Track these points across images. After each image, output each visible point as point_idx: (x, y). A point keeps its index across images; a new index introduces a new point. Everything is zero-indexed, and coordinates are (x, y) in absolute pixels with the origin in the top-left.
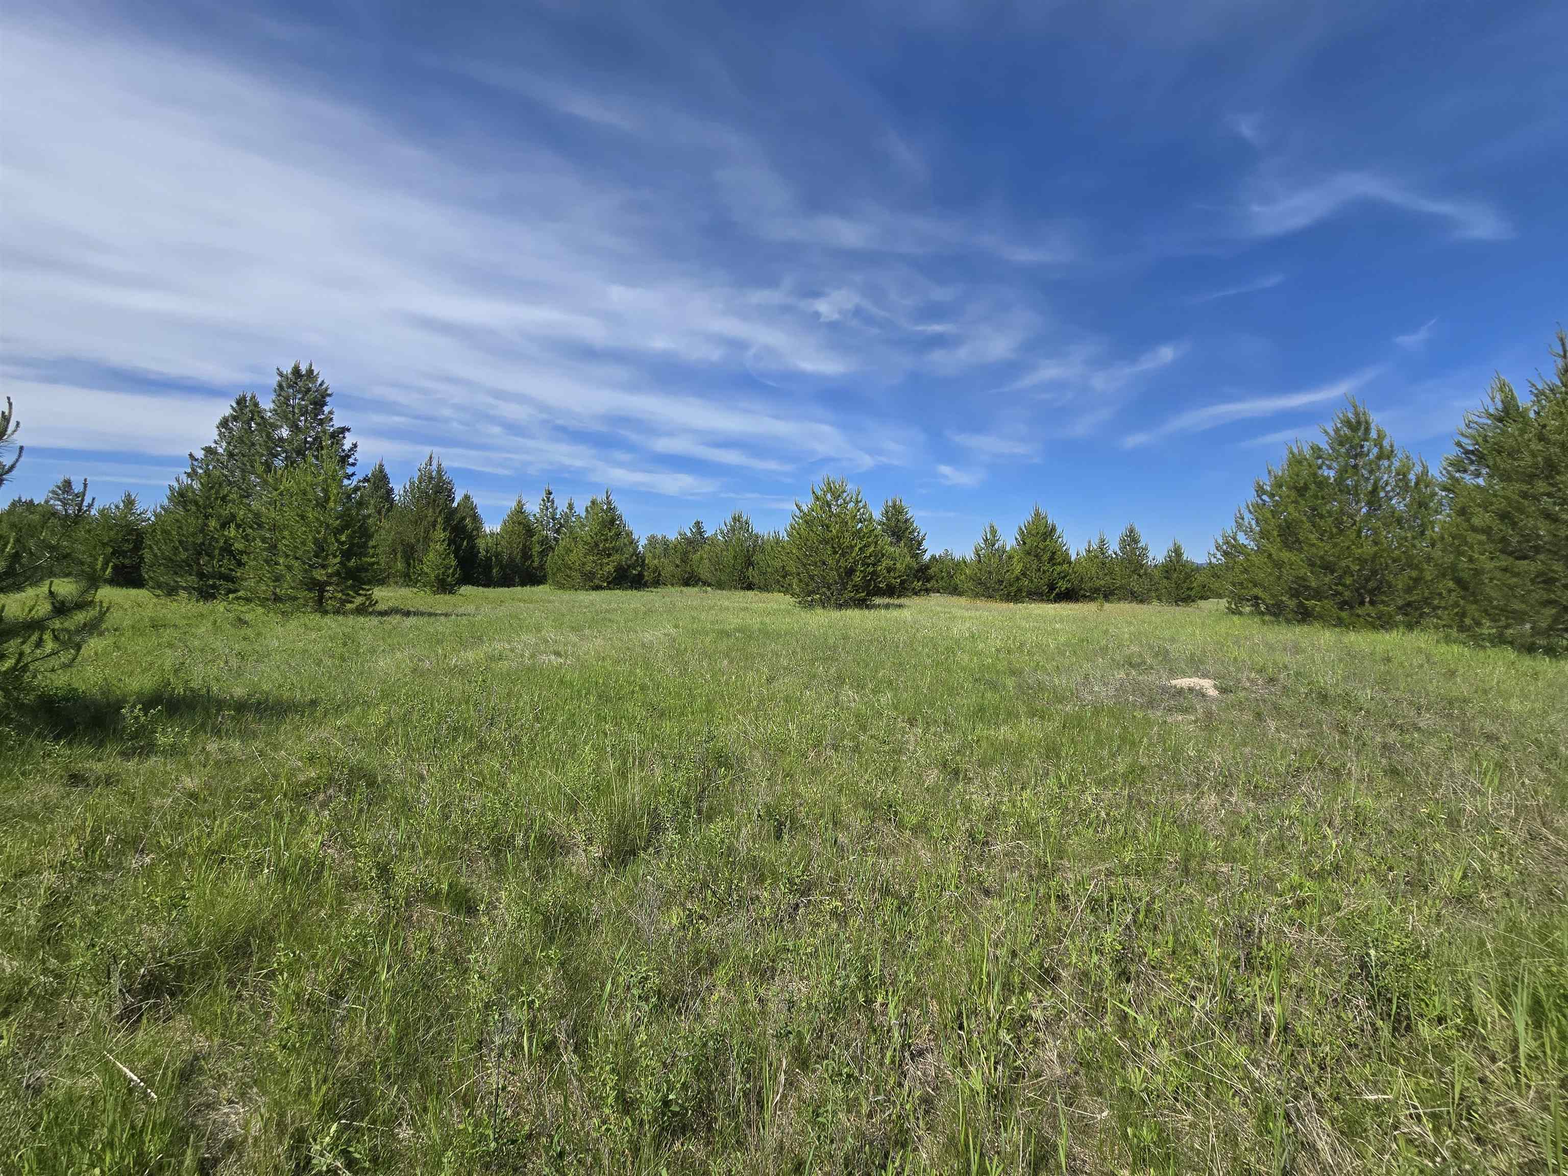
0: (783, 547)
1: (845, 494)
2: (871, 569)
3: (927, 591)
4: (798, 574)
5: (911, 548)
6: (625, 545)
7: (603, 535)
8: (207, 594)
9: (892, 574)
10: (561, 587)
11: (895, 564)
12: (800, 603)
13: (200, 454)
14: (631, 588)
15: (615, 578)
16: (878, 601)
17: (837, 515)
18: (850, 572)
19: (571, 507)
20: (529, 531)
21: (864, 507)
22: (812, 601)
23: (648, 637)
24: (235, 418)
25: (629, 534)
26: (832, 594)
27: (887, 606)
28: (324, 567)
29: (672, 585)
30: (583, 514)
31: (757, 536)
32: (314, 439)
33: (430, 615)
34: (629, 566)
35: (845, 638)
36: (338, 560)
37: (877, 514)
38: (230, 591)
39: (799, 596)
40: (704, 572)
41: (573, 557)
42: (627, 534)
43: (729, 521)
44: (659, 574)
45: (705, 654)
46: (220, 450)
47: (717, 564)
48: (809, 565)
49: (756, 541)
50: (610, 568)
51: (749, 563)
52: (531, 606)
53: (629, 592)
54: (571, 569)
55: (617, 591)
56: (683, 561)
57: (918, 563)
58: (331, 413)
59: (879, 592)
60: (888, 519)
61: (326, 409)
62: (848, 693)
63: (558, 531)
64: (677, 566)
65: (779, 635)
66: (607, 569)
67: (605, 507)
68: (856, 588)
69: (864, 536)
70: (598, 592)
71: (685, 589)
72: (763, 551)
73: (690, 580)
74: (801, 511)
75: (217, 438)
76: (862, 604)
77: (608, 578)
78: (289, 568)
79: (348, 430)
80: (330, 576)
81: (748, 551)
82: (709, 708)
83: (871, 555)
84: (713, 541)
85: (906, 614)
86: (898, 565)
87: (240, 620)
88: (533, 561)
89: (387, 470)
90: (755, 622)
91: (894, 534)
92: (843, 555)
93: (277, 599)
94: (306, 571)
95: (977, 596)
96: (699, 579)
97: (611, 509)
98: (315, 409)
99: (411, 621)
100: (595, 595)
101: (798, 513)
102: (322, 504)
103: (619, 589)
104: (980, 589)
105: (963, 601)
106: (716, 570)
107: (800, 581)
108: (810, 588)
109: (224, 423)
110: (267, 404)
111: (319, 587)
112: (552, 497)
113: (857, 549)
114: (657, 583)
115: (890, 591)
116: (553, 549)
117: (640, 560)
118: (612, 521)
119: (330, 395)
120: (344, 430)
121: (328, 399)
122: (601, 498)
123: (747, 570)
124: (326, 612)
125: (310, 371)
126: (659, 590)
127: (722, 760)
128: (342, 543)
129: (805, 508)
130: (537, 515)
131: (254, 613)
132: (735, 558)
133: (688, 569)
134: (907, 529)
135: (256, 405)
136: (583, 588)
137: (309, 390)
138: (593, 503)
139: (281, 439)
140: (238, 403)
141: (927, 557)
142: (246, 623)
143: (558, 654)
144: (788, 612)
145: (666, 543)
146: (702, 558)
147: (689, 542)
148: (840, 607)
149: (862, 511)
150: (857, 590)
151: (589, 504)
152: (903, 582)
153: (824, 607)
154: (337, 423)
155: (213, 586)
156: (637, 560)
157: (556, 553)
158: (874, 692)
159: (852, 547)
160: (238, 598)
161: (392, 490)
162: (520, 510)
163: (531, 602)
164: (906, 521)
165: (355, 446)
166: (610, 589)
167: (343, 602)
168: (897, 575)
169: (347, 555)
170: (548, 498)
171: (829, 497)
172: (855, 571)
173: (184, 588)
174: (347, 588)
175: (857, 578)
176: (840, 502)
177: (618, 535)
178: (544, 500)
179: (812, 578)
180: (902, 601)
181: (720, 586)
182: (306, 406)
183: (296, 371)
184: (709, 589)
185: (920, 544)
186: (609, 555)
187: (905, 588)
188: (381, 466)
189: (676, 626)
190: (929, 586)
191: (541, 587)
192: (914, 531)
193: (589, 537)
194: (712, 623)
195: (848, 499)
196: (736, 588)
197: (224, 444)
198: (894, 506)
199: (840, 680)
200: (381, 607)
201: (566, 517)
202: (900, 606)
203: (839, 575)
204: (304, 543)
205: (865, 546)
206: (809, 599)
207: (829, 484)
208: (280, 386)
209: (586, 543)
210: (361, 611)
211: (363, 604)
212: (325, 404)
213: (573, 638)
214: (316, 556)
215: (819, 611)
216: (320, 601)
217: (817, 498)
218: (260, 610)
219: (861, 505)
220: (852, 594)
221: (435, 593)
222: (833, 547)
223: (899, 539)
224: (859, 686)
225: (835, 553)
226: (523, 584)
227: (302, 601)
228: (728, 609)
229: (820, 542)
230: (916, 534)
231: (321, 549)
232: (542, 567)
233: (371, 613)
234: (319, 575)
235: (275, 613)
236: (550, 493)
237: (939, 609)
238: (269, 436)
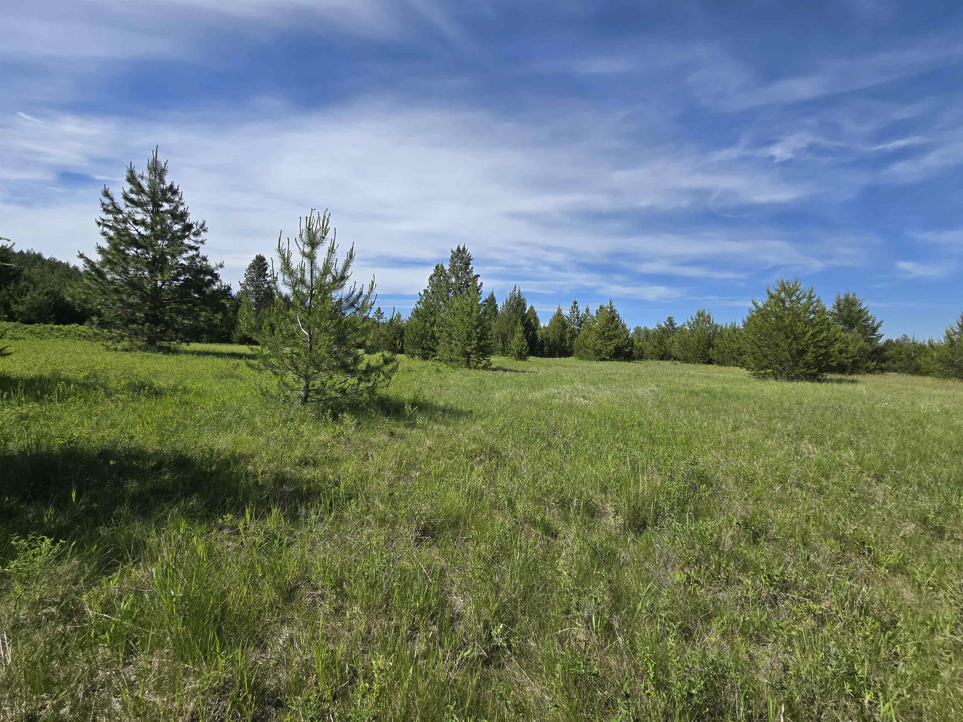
0: (741, 334)
1: (798, 292)
2: (823, 351)
3: (883, 370)
4: (753, 353)
5: (865, 334)
6: (621, 333)
7: (607, 327)
8: (425, 357)
9: (844, 355)
10: (581, 358)
11: (847, 347)
12: (754, 374)
13: (422, 293)
14: (624, 360)
15: (614, 354)
16: (829, 376)
17: (792, 309)
18: (802, 353)
19: (587, 310)
20: (564, 326)
21: (818, 301)
22: (765, 373)
23: (640, 391)
24: (435, 275)
25: (624, 326)
26: (784, 369)
27: (840, 381)
28: (470, 345)
29: (652, 359)
30: (595, 315)
31: (717, 326)
32: (465, 282)
33: (516, 371)
34: (623, 347)
35: (800, 403)
36: (476, 342)
37: (829, 306)
38: (433, 356)
39: (753, 369)
40: (675, 351)
41: (589, 341)
42: (623, 327)
43: (695, 316)
44: (643, 352)
45: (681, 406)
46: (429, 291)
47: (685, 344)
48: (764, 347)
49: (716, 330)
50: (611, 348)
51: (710, 345)
52: (566, 369)
53: (623, 363)
54: (587, 348)
55: (616, 362)
56: (659, 343)
57: (872, 347)
58: (472, 268)
59: (832, 370)
60: (840, 310)
61: (470, 267)
62: (806, 446)
63: (580, 325)
64: (655, 347)
65: (738, 398)
66: (609, 348)
67: (609, 310)
68: (808, 365)
69: (817, 325)
70: (604, 362)
71: (661, 362)
72: (721, 337)
73: (665, 356)
74: (757, 307)
75: (428, 285)
76: (813, 378)
77: (610, 353)
78: (456, 345)
79: (479, 276)
80: (472, 350)
81: (709, 337)
82: (688, 442)
83: (823, 340)
84: (682, 330)
85: (861, 388)
86: (850, 348)
87: (438, 370)
88: (566, 343)
89: (495, 296)
90: (717, 387)
91: (845, 322)
92: (796, 339)
93: (451, 360)
94: (463, 347)
95: (946, 376)
96: (671, 356)
97: (612, 311)
98: (465, 267)
99: (508, 374)
100: (602, 364)
101: (754, 309)
102: (470, 314)
103: (617, 361)
104: (950, 370)
105: (928, 380)
106: (684, 350)
107: (755, 358)
108: (764, 364)
109: (431, 278)
110: (447, 267)
111: (467, 355)
112: (577, 305)
113: (809, 334)
114: (641, 357)
115: (841, 369)
116: (577, 336)
117: (631, 343)
118: (613, 319)
119: (471, 259)
120: (477, 276)
121: (471, 261)
122: (606, 304)
123: (708, 349)
124: (470, 368)
125: (464, 248)
126: (642, 362)
127: (703, 478)
128: (478, 333)
129: (760, 304)
130: (568, 316)
131: (443, 367)
132: (699, 342)
133: (663, 349)
134: (861, 318)
135: (443, 268)
136: (594, 359)
137: (463, 258)
138: (601, 307)
139: (452, 284)
140: (436, 268)
141: (882, 341)
142: (440, 371)
143: (584, 398)
144: (745, 381)
145: (647, 332)
146: (673, 342)
147: (664, 331)
148: (791, 379)
149: (815, 304)
150: (808, 368)
151: (599, 308)
152: (855, 362)
153: (776, 379)
154: (474, 273)
155: (427, 354)
156: (629, 343)
157: (579, 338)
158: (834, 448)
159: (804, 333)
160: (436, 360)
161: (497, 305)
162: (559, 314)
163: (566, 367)
164: (860, 311)
165: (482, 284)
166: (611, 360)
167: (478, 363)
168: (849, 355)
169: (480, 339)
170: (575, 306)
171: (783, 295)
172: (807, 352)
173: (417, 354)
174: (480, 356)
175: (809, 357)
176: (794, 298)
177: (617, 326)
178: (572, 307)
179: (765, 356)
180: (855, 377)
181: (686, 360)
182: (462, 266)
183: (458, 249)
184: (678, 362)
185: (875, 330)
186: (611, 340)
187: (858, 367)
188: (492, 293)
189: (658, 386)
190: (883, 365)
191: (570, 358)
192: (868, 319)
193: (599, 329)
194: (684, 385)
195: (801, 296)
196: (699, 362)
197: (431, 288)
198: (847, 300)
199: (800, 436)
200: (493, 366)
201: (585, 317)
202: (853, 382)
203: (791, 355)
204: (462, 333)
205: (817, 332)
206: (763, 372)
207: (783, 285)
208: (452, 257)
209: (597, 332)
210: (485, 368)
211: (486, 364)
212: (470, 264)
213: (592, 389)
214: (467, 340)
215: (772, 381)
216: (468, 362)
217: (772, 297)
218: (445, 365)
219: (814, 299)
220: (804, 370)
221: (517, 360)
222: (786, 333)
223: (851, 326)
224: (819, 441)
225: (788, 337)
226: (560, 356)
227: (461, 362)
228: (694, 376)
229: (774, 330)
230: (870, 322)
231: (469, 335)
232: (571, 346)
233: (490, 369)
234: (468, 349)
235: (451, 367)
236: (576, 303)
237: (900, 386)
238: (447, 282)
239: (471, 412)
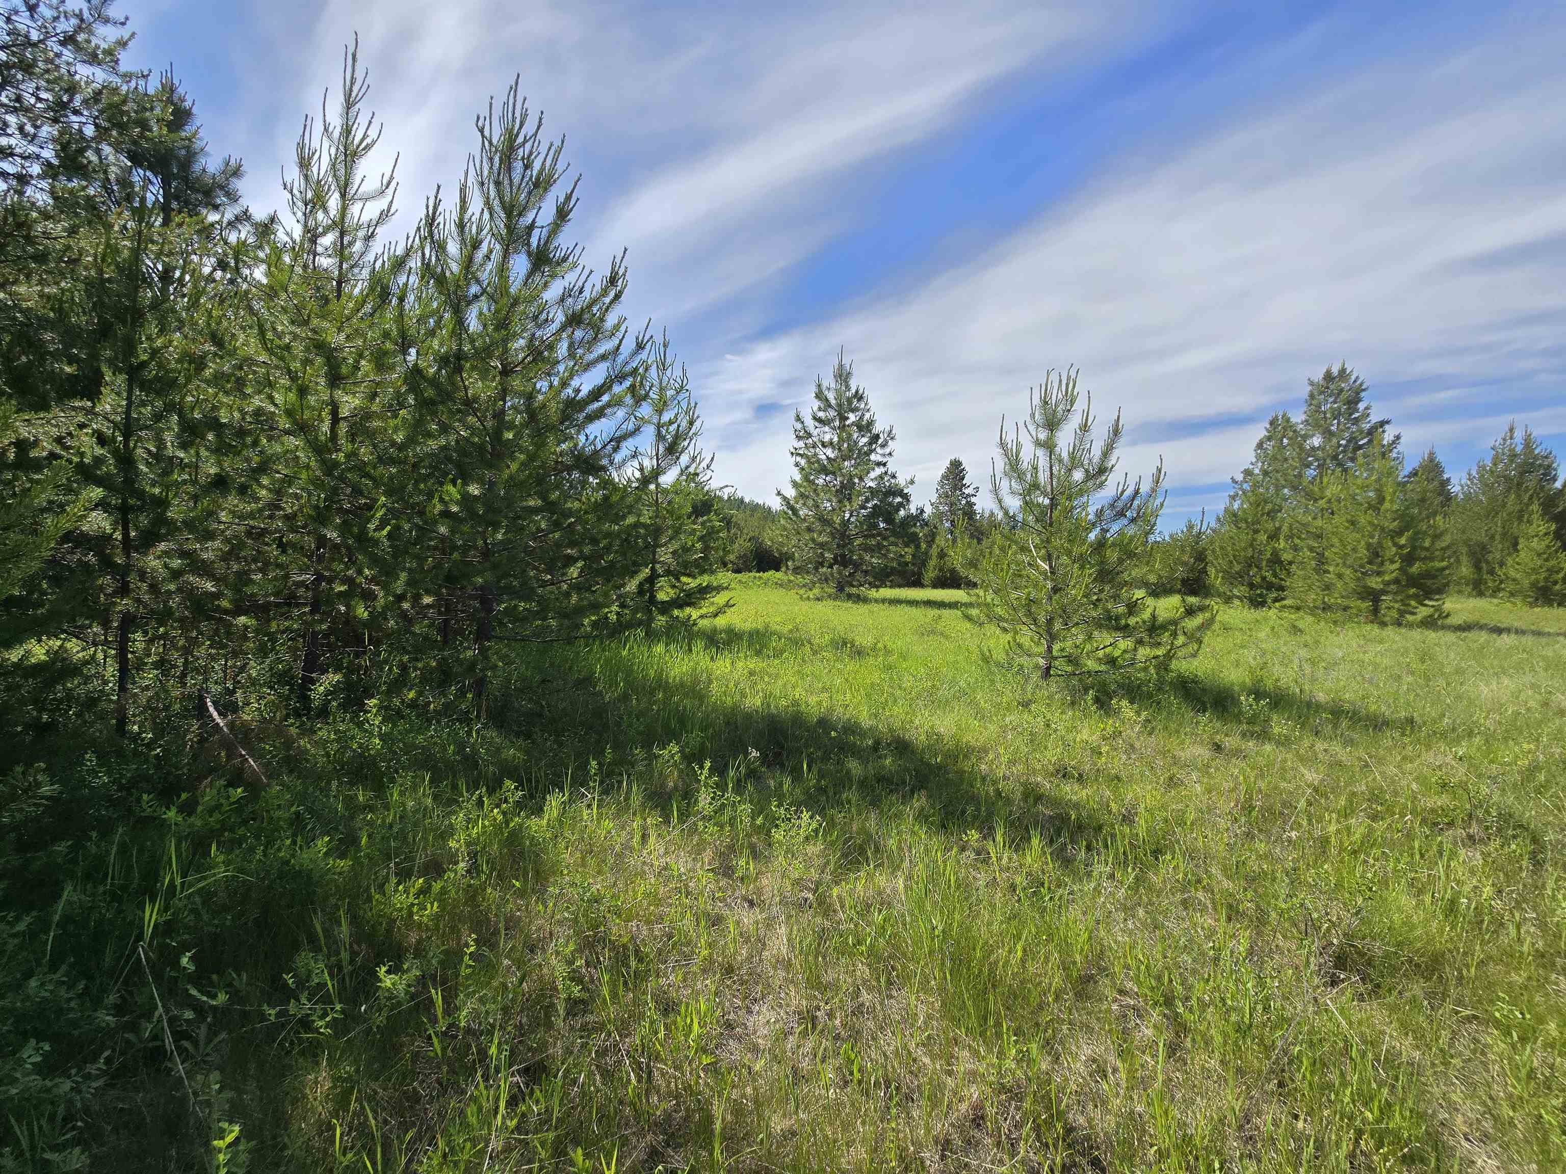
8: (1258, 603)
13: (1240, 477)
24: (1269, 439)
28: (1379, 574)
32: (1349, 441)
33: (1538, 634)
36: (1396, 566)
38: (1276, 600)
46: (1257, 471)
58: (1367, 408)
61: (1361, 406)
75: (1254, 460)
78: (1340, 576)
79: (1388, 422)
80: (1388, 584)
87: (1294, 627)
89: (1440, 458)
93: (1326, 608)
94: (1358, 579)
98: (1349, 408)
99: (1507, 640)
102: (1375, 506)
109: (1260, 445)
110: (1298, 417)
111: (1374, 597)
119: (1364, 390)
120: (1383, 423)
121: (1363, 394)
124: (1383, 624)
125: (1343, 371)
128: (1401, 547)
131: (1306, 621)
135: (1288, 420)
137: (1342, 390)
139: (1313, 449)
140: (1271, 423)
142: (1300, 630)
154: (1374, 418)
155: (1261, 595)
160: (1284, 607)
161: (1448, 480)
165: (1398, 437)
167: (1402, 613)
169: (1409, 559)
173: (1238, 597)
174: (1409, 597)
182: (1339, 408)
183: (1328, 377)
188: (1431, 454)
197: (1260, 464)
200: (1454, 620)
204: (1354, 550)
208: (1312, 396)
210: (1429, 623)
211: (1431, 616)
212: (1360, 400)
214: (1370, 563)
216: (1375, 611)
218: (1310, 619)
221: (1532, 605)
227: (1354, 611)
231: (1375, 554)
233: (1443, 627)
234: (1375, 583)
235: (1326, 622)
238: (1301, 447)
239: (1410, 721)
